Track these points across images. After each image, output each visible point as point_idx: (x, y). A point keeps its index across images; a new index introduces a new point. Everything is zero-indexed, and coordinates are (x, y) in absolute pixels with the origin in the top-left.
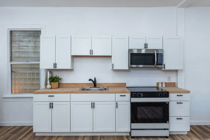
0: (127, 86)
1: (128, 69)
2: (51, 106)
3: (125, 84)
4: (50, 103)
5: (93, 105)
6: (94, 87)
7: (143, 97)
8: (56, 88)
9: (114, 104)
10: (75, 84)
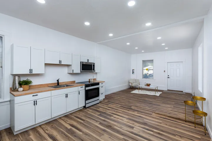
0: (76, 82)
1: (80, 72)
2: (35, 103)
3: (75, 81)
4: (34, 102)
5: (67, 96)
6: (58, 85)
7: (91, 86)
8: (28, 90)
9: (77, 93)
10: (42, 85)
